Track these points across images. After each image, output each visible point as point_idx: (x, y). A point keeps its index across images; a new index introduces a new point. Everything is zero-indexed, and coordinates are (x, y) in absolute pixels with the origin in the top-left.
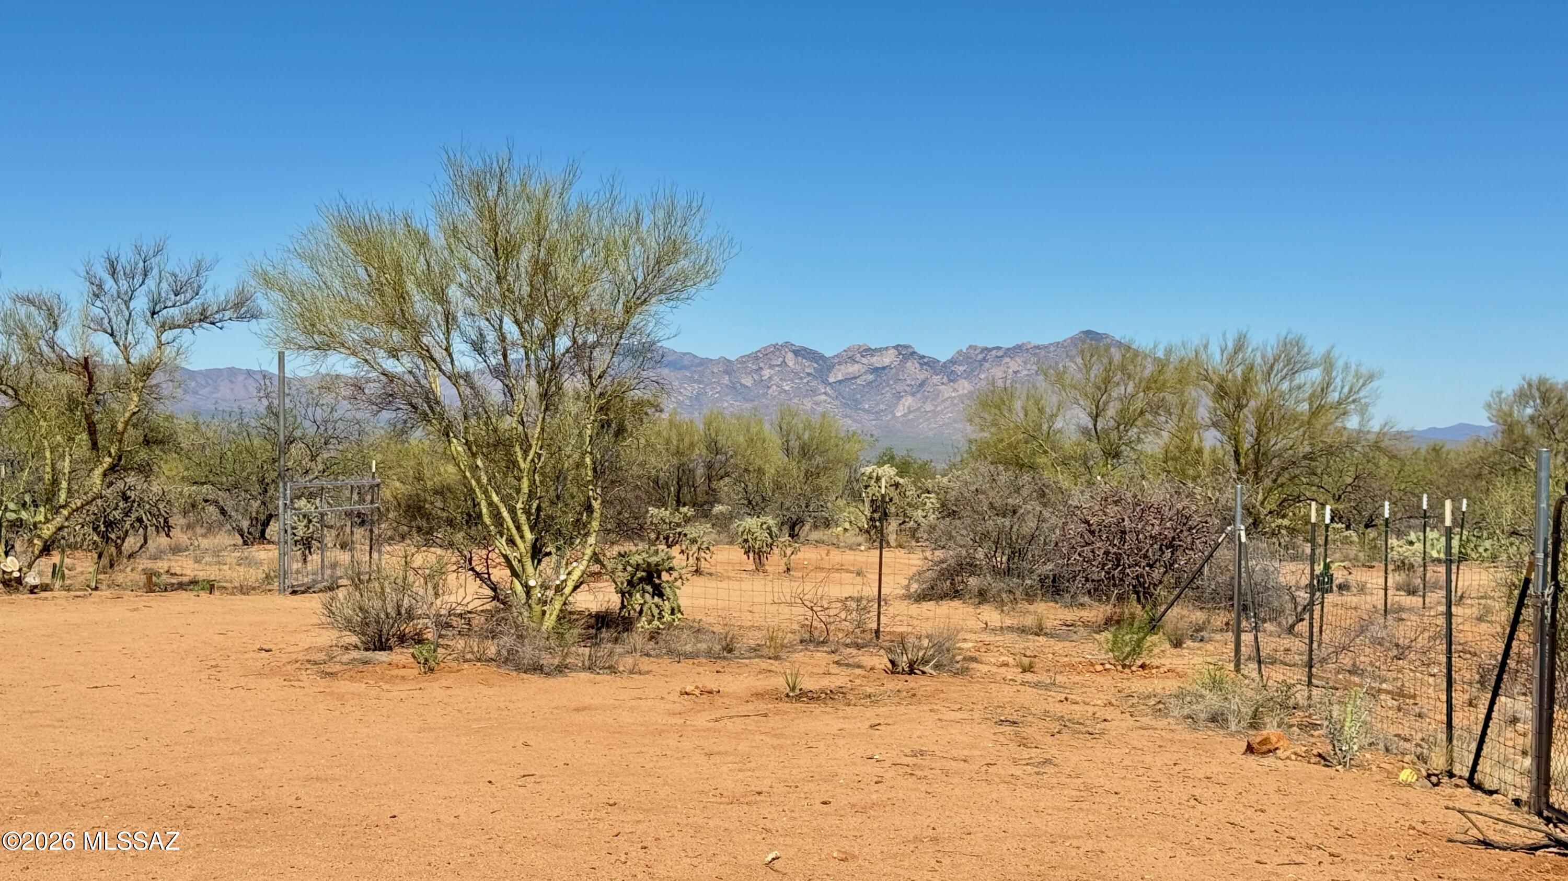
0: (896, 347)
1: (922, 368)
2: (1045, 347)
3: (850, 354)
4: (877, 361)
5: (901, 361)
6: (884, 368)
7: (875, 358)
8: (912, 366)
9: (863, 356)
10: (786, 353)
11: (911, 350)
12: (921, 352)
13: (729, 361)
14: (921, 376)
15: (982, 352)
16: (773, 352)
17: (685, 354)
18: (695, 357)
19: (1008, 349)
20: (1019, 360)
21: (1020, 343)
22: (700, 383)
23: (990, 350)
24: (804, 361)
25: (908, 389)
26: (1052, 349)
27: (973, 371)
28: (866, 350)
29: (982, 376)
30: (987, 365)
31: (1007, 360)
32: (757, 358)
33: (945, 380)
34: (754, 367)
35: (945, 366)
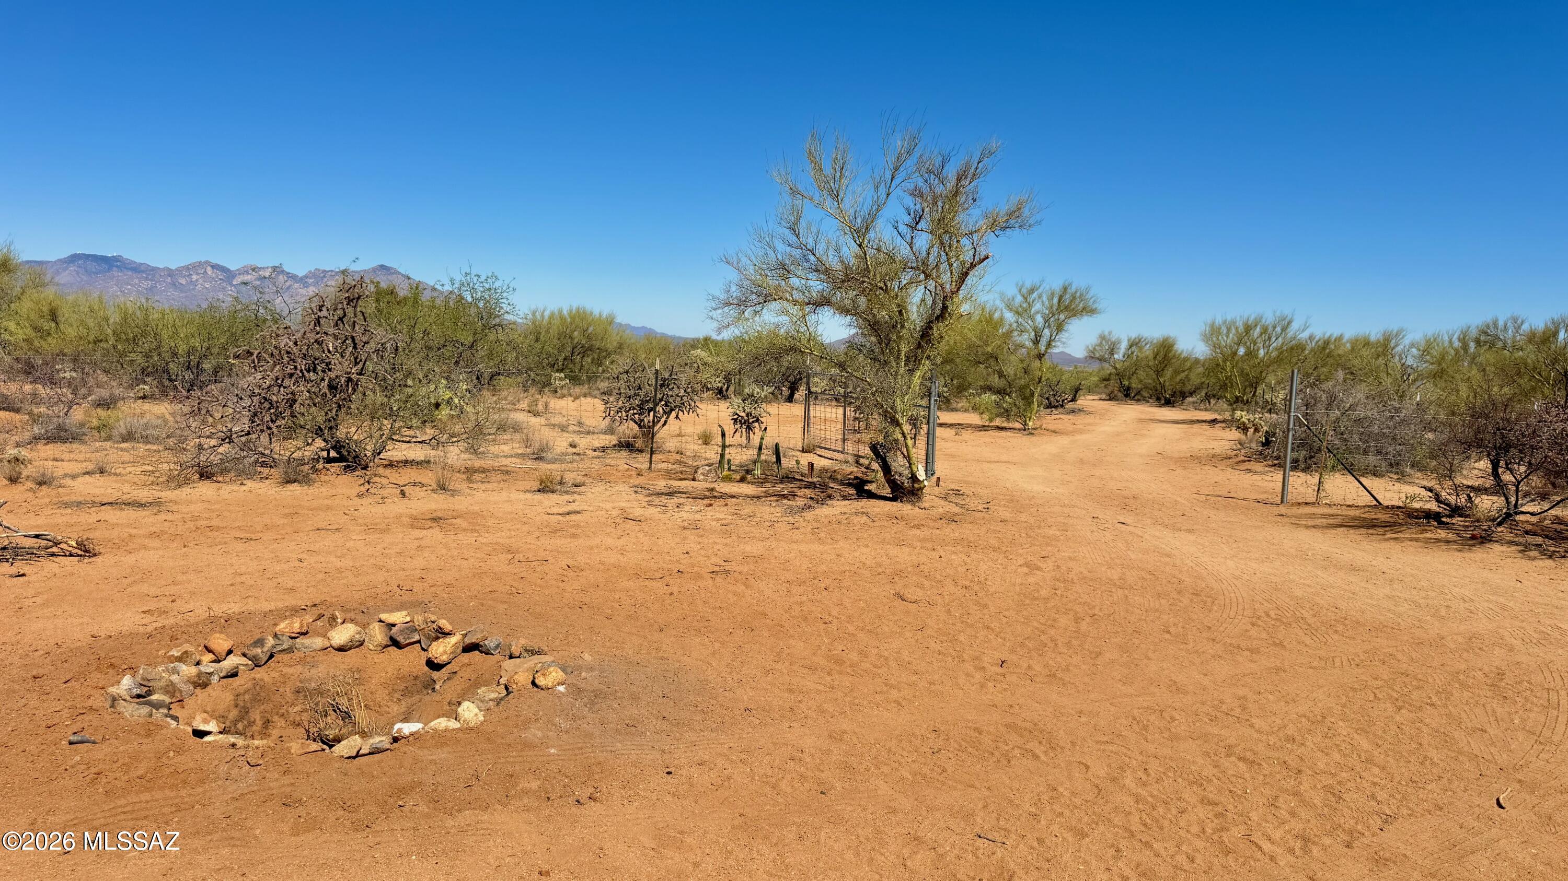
0: (273, 267)
1: (288, 279)
3: (246, 269)
5: (276, 275)
6: (266, 278)
7: (261, 272)
8: (282, 278)
9: (253, 271)
11: (281, 269)
12: (288, 270)
13: (170, 269)
14: (288, 284)
15: (322, 272)
16: (198, 266)
17: (142, 264)
18: (149, 266)
22: (152, 281)
24: (218, 272)
27: (317, 282)
28: (255, 268)
29: (322, 285)
30: (325, 279)
32: (188, 269)
33: (302, 286)
34: (186, 274)
35: (302, 279)
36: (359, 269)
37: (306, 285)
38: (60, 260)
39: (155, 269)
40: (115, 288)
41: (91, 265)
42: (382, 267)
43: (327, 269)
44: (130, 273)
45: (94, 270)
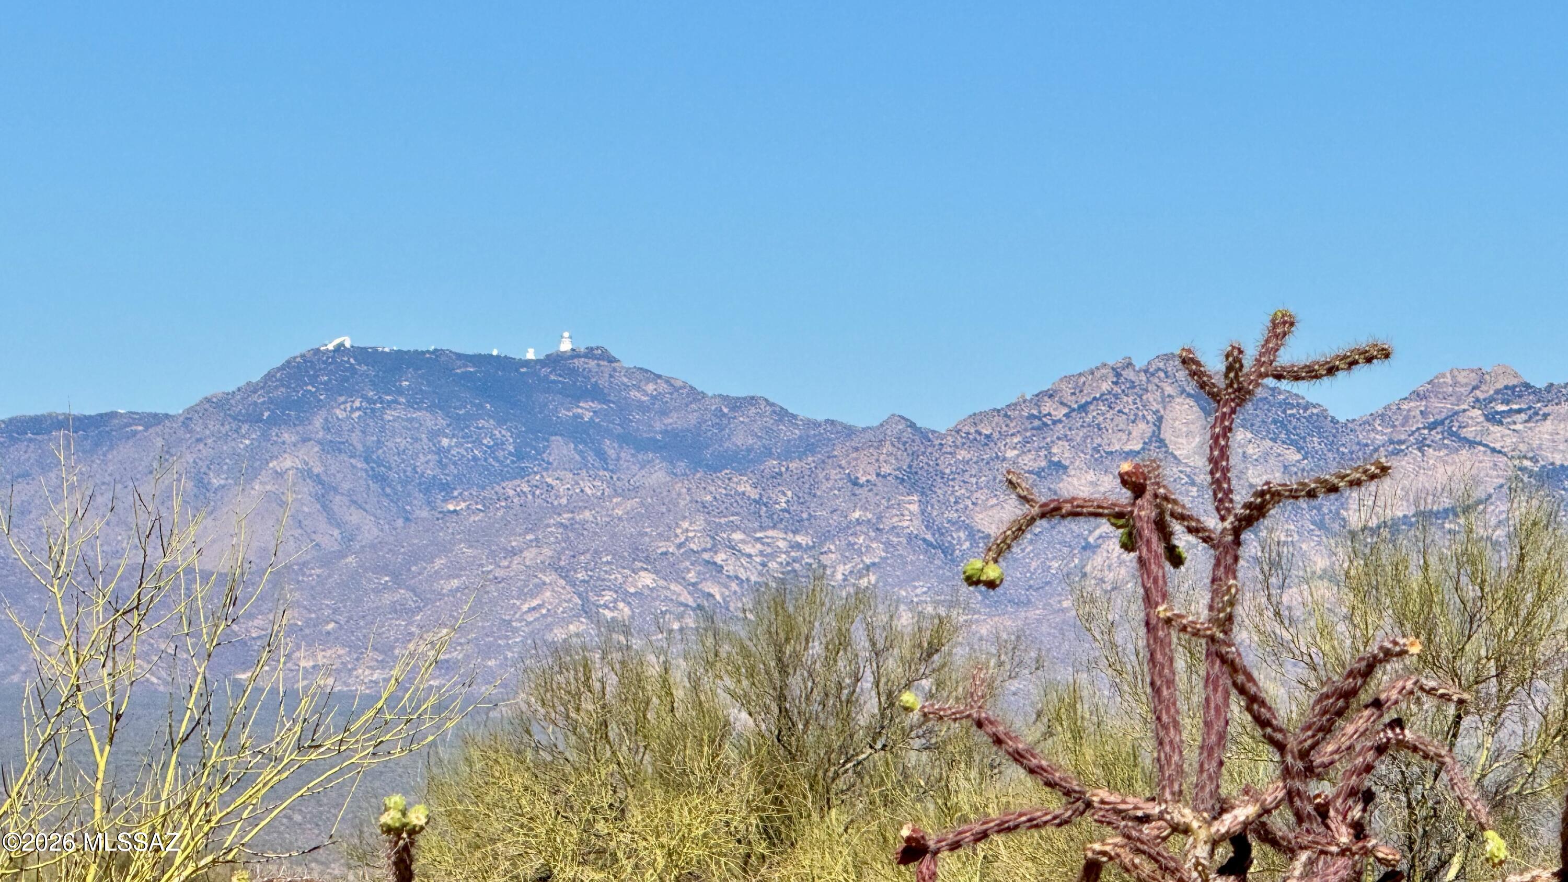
3: (1440, 407)
4: (1555, 440)
7: (1548, 425)
9: (1493, 418)
10: (1166, 400)
13: (925, 436)
17: (737, 404)
18: (782, 415)
28: (1511, 393)
38: (218, 405)
39: (822, 438)
40: (554, 594)
41: (414, 431)
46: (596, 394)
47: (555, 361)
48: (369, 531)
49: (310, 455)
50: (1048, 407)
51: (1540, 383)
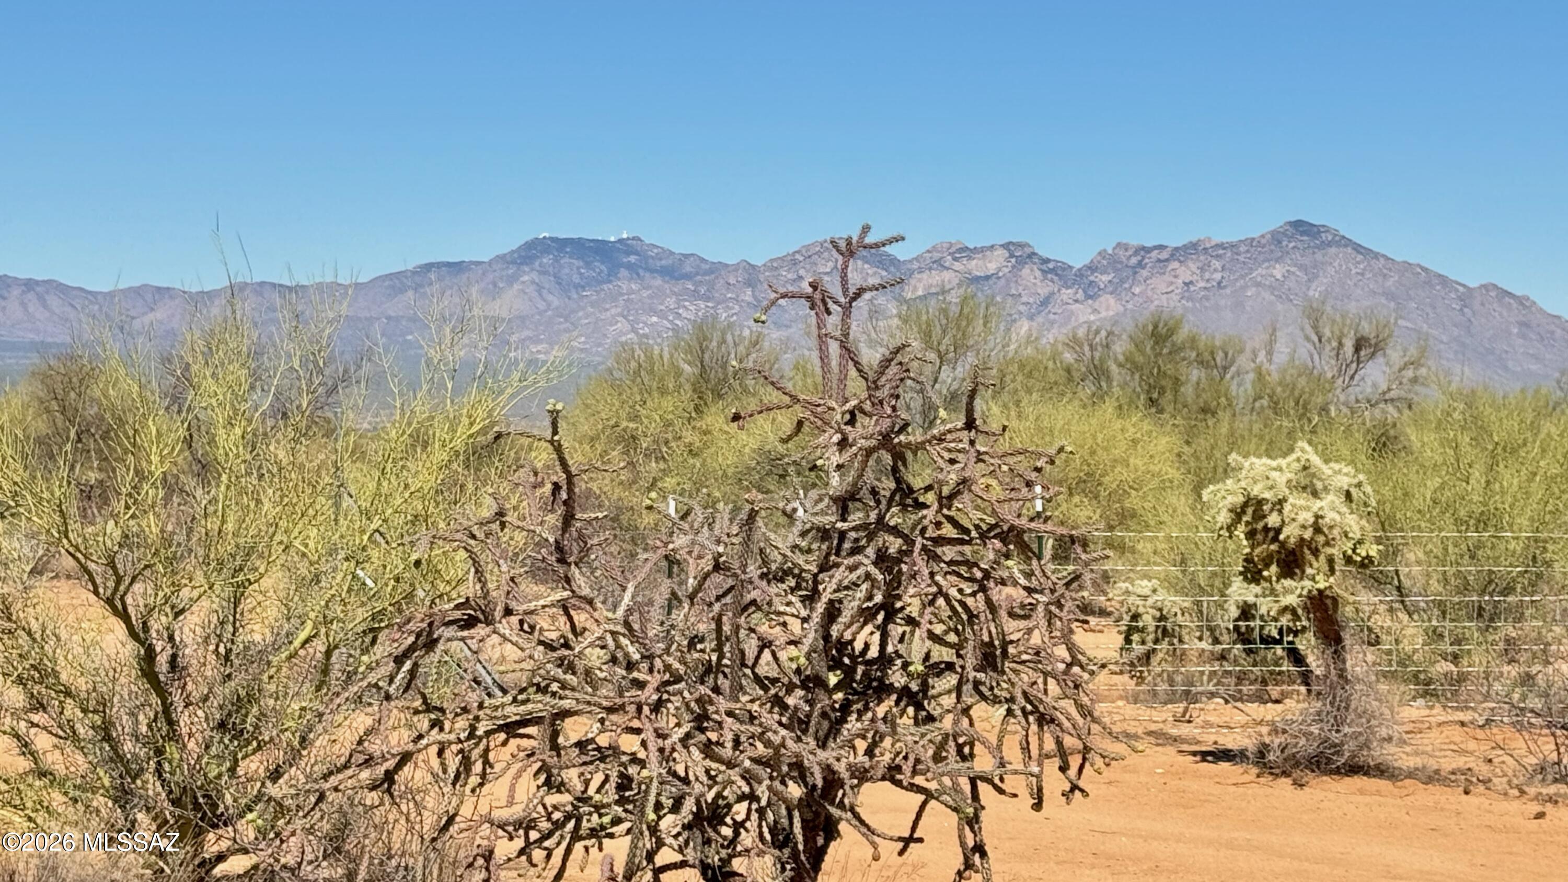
0: (1006, 246)
1: (1045, 278)
2: (1233, 246)
3: (936, 256)
4: (977, 267)
5: (1013, 267)
6: (987, 278)
7: (974, 262)
8: (1029, 273)
9: (956, 259)
11: (1028, 250)
12: (1043, 253)
13: (753, 267)
14: (1043, 291)
15: (1136, 253)
16: (818, 253)
17: (686, 256)
18: (702, 260)
19: (1177, 249)
20: (1193, 266)
21: (1194, 240)
22: (708, 299)
23: (1148, 250)
24: (866, 266)
25: (1022, 308)
26: (1243, 248)
27: (1122, 281)
28: (961, 250)
29: (1137, 290)
30: (1144, 273)
31: (1175, 265)
32: (795, 263)
33: (1080, 295)
34: (790, 276)
35: (1080, 274)
36: (1234, 239)
37: (1091, 293)
38: (501, 258)
39: (717, 268)
40: (622, 325)
41: (571, 267)
42: (1301, 228)
43: (1149, 244)
44: (658, 282)
45: (576, 279)
46: (636, 253)
47: (621, 241)
48: (556, 303)
49: (534, 275)
50: (797, 256)
51: (972, 247)
